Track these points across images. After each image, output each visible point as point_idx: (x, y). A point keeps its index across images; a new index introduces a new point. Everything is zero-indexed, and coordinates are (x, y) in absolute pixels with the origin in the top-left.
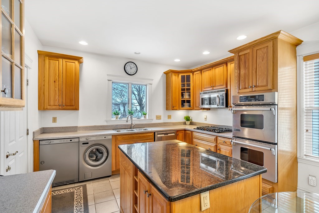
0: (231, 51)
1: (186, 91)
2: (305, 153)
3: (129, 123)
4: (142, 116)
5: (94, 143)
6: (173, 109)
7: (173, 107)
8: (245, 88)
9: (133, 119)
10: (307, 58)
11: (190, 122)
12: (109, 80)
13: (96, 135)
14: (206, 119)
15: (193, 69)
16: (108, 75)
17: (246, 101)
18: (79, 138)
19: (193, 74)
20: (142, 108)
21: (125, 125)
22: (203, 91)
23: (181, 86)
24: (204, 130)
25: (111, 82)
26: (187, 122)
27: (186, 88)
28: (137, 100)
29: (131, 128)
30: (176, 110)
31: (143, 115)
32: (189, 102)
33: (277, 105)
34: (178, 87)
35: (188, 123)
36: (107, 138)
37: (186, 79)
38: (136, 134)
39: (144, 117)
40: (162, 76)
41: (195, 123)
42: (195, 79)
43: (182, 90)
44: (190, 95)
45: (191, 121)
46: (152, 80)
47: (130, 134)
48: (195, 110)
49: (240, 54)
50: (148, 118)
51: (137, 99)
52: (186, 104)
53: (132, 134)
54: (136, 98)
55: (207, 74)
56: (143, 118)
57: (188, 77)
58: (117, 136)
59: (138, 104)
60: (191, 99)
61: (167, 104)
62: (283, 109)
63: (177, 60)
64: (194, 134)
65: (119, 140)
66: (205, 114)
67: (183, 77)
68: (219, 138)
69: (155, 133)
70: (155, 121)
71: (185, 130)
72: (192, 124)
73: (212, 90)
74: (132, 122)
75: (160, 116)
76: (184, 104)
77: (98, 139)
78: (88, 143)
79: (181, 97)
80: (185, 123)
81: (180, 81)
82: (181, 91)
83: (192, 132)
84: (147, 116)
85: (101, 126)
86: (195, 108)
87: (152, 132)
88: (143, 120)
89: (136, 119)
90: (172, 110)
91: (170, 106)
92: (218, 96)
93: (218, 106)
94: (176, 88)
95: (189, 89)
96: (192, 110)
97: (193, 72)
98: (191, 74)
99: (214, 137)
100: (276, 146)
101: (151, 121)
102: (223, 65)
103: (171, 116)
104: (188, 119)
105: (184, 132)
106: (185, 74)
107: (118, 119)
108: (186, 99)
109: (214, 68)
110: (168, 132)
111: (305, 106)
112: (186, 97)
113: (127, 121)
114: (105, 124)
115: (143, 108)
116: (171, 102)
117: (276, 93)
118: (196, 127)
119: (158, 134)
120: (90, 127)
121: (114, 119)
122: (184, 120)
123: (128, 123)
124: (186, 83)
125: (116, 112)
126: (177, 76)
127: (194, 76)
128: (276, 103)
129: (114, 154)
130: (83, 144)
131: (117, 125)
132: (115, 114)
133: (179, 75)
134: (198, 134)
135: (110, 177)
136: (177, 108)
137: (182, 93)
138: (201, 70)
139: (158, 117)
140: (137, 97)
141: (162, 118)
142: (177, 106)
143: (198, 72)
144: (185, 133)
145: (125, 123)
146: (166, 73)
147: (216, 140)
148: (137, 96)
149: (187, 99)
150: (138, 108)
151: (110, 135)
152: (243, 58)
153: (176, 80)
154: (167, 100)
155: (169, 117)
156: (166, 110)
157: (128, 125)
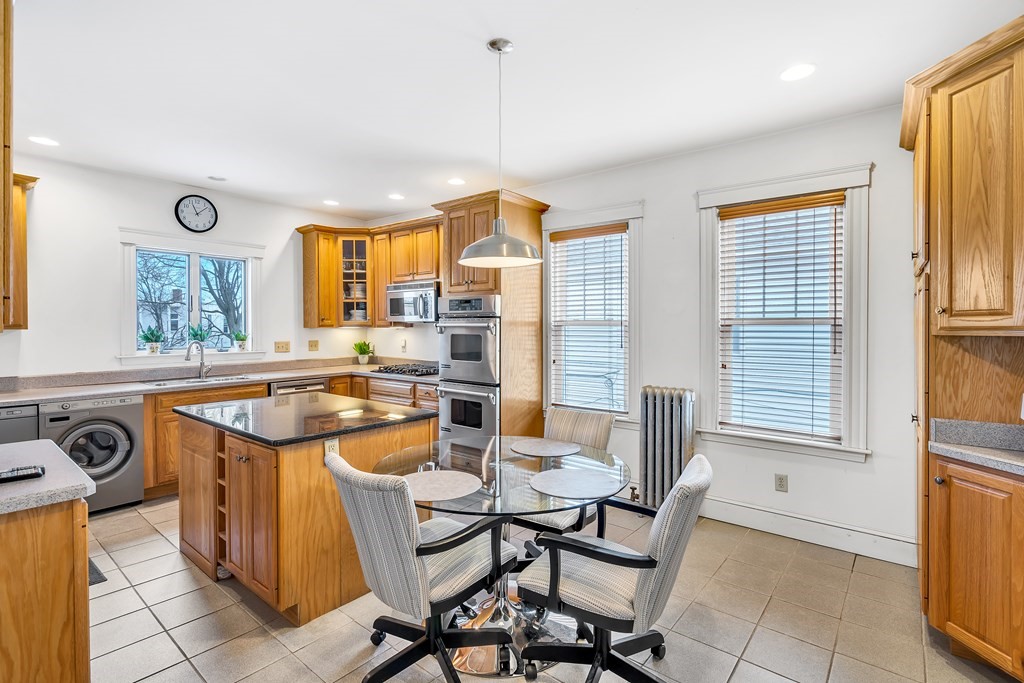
0: (437, 206)
1: (355, 280)
2: (553, 402)
3: (195, 363)
4: (232, 344)
5: (87, 415)
6: (323, 323)
7: (323, 320)
8: (459, 285)
9: (206, 351)
10: (556, 237)
11: (370, 358)
12: (124, 244)
13: (94, 396)
14: (404, 347)
15: (373, 226)
16: (122, 229)
17: (458, 309)
18: (38, 405)
19: (372, 240)
20: (232, 321)
21: (180, 369)
22: (395, 283)
23: (342, 266)
24: (393, 372)
25: (133, 248)
26: (360, 357)
27: (355, 271)
28: (212, 291)
29: (200, 377)
30: (332, 326)
31: (235, 342)
32: (362, 306)
33: (500, 317)
34: (335, 269)
35: (364, 359)
36: (128, 402)
37: (355, 250)
38: (216, 389)
39: (240, 346)
40: (291, 238)
41: (382, 358)
42: (378, 252)
43: (347, 276)
44: (364, 291)
45: (371, 354)
46: (263, 247)
47: (199, 390)
48: (379, 326)
49: (452, 215)
50: (250, 350)
51: (214, 287)
52: (357, 314)
53: (203, 390)
54: (208, 283)
55: (402, 243)
56: (235, 349)
57: (361, 245)
58: (159, 397)
59: (217, 308)
60: (369, 301)
61: (306, 313)
62: (513, 324)
63: (331, 203)
64: (372, 382)
65: (164, 405)
66: (402, 336)
67: (347, 245)
68: (419, 387)
69: (269, 385)
70: (273, 357)
71: (352, 376)
72: (373, 361)
73: (411, 281)
74: (202, 360)
75: (287, 344)
76: (352, 312)
77: (101, 405)
78: (67, 418)
79: (342, 295)
80: (356, 361)
81: (341, 255)
82: (342, 280)
83: (367, 378)
84: (249, 343)
85: (101, 375)
86: (378, 323)
87: (263, 384)
88: (235, 354)
89: (214, 351)
90: (320, 326)
91: (314, 317)
92: (421, 296)
93: (421, 317)
94: (329, 272)
95: (363, 276)
96: (370, 326)
97: (372, 235)
98: (368, 239)
99: (409, 387)
100: (498, 389)
101: (260, 356)
102: (431, 228)
103: (317, 341)
104: (363, 349)
105: (348, 380)
106: (354, 239)
107: (159, 354)
108: (355, 301)
109: (415, 232)
110: (306, 382)
111: (553, 319)
112: (357, 294)
113: (188, 359)
114: (116, 367)
115: (237, 321)
116: (316, 305)
117: (498, 297)
118: (376, 367)
119: (278, 388)
120: (62, 377)
121: (146, 353)
122: (354, 353)
123: (189, 364)
124: (354, 260)
125: (152, 334)
126: (331, 241)
127: (375, 243)
128: (498, 315)
129: (149, 444)
130: (52, 420)
131: (154, 370)
132: (147, 339)
133: (336, 238)
134: (379, 383)
135: (141, 505)
136: (334, 322)
137: (346, 284)
138: (390, 233)
139: (282, 347)
140: (213, 283)
141: (292, 347)
142: (334, 317)
143: (384, 236)
144: (351, 382)
145: (182, 364)
146: (304, 232)
147: (414, 390)
148: (211, 276)
149: (358, 299)
150: (219, 320)
151: (137, 393)
152: (455, 222)
153: (330, 253)
154: (305, 302)
155: (313, 345)
156: (305, 326)
157: (189, 369)
